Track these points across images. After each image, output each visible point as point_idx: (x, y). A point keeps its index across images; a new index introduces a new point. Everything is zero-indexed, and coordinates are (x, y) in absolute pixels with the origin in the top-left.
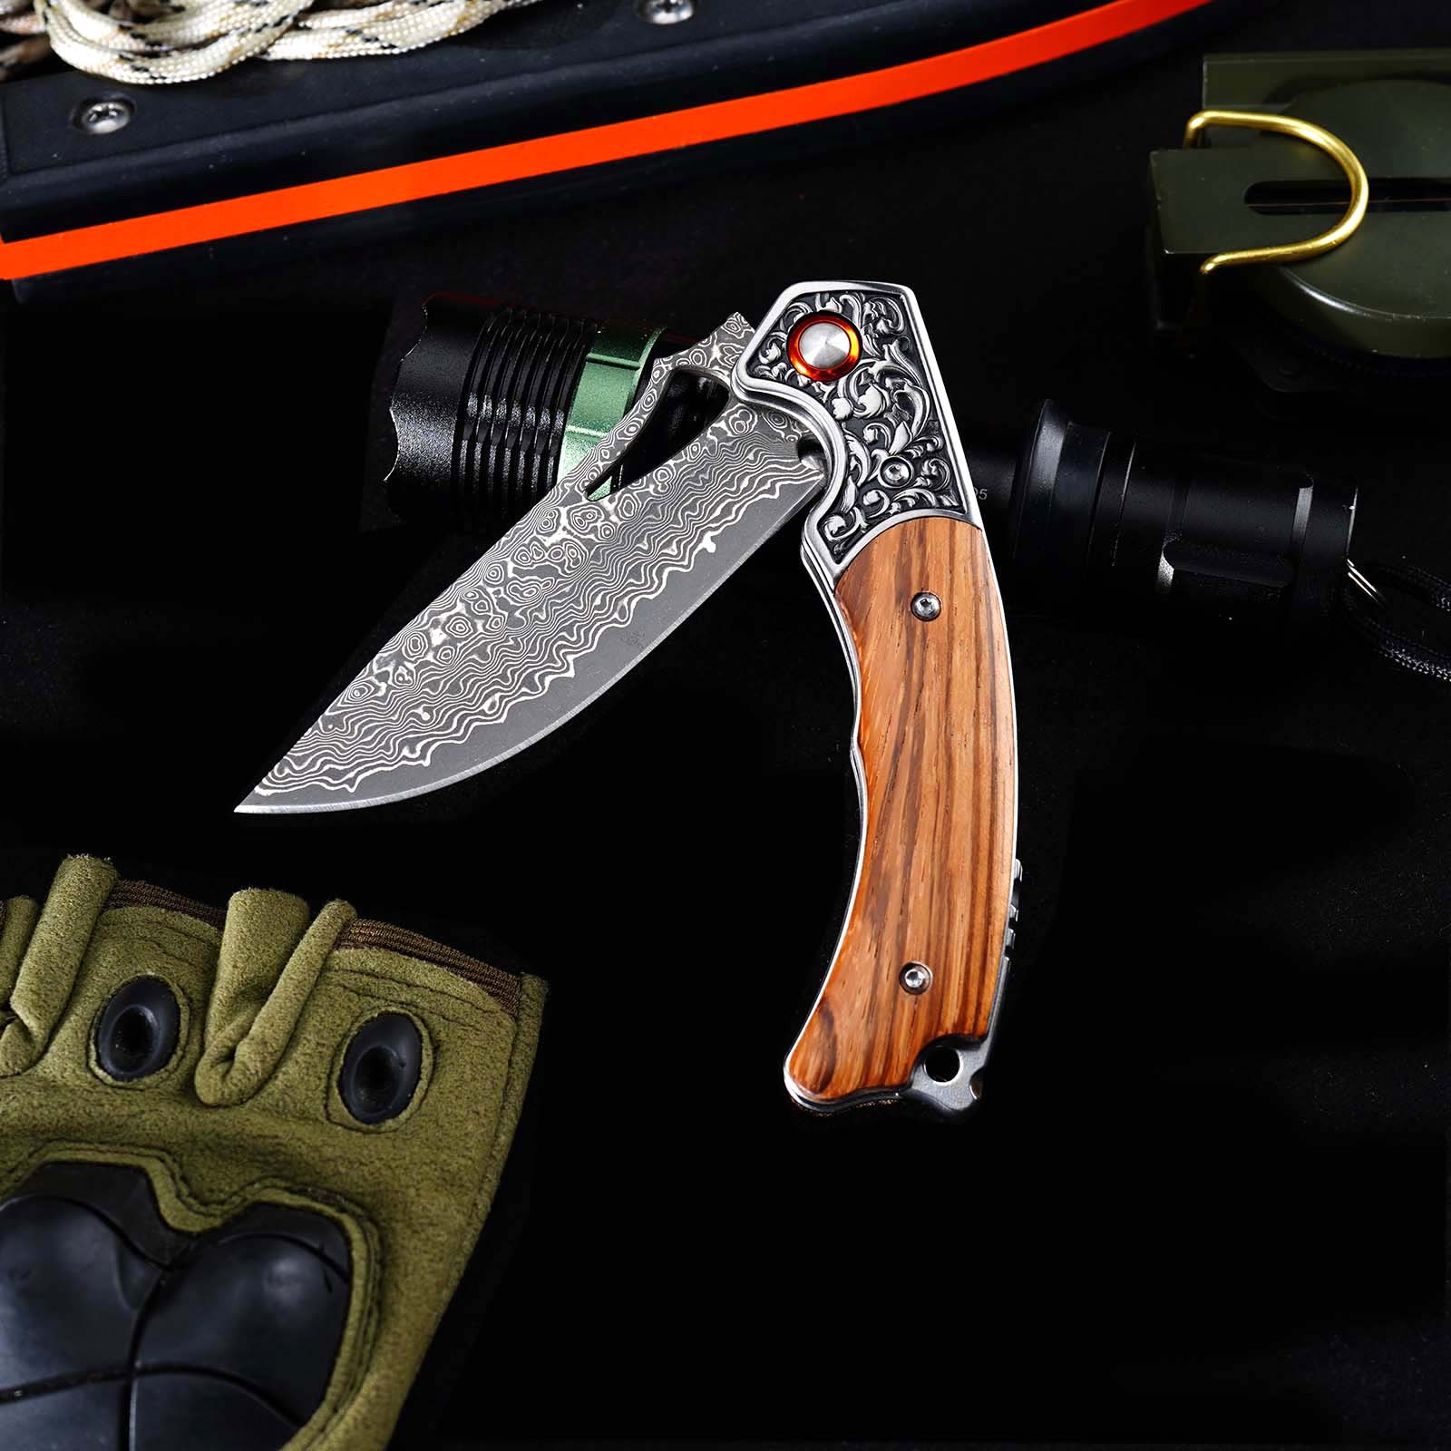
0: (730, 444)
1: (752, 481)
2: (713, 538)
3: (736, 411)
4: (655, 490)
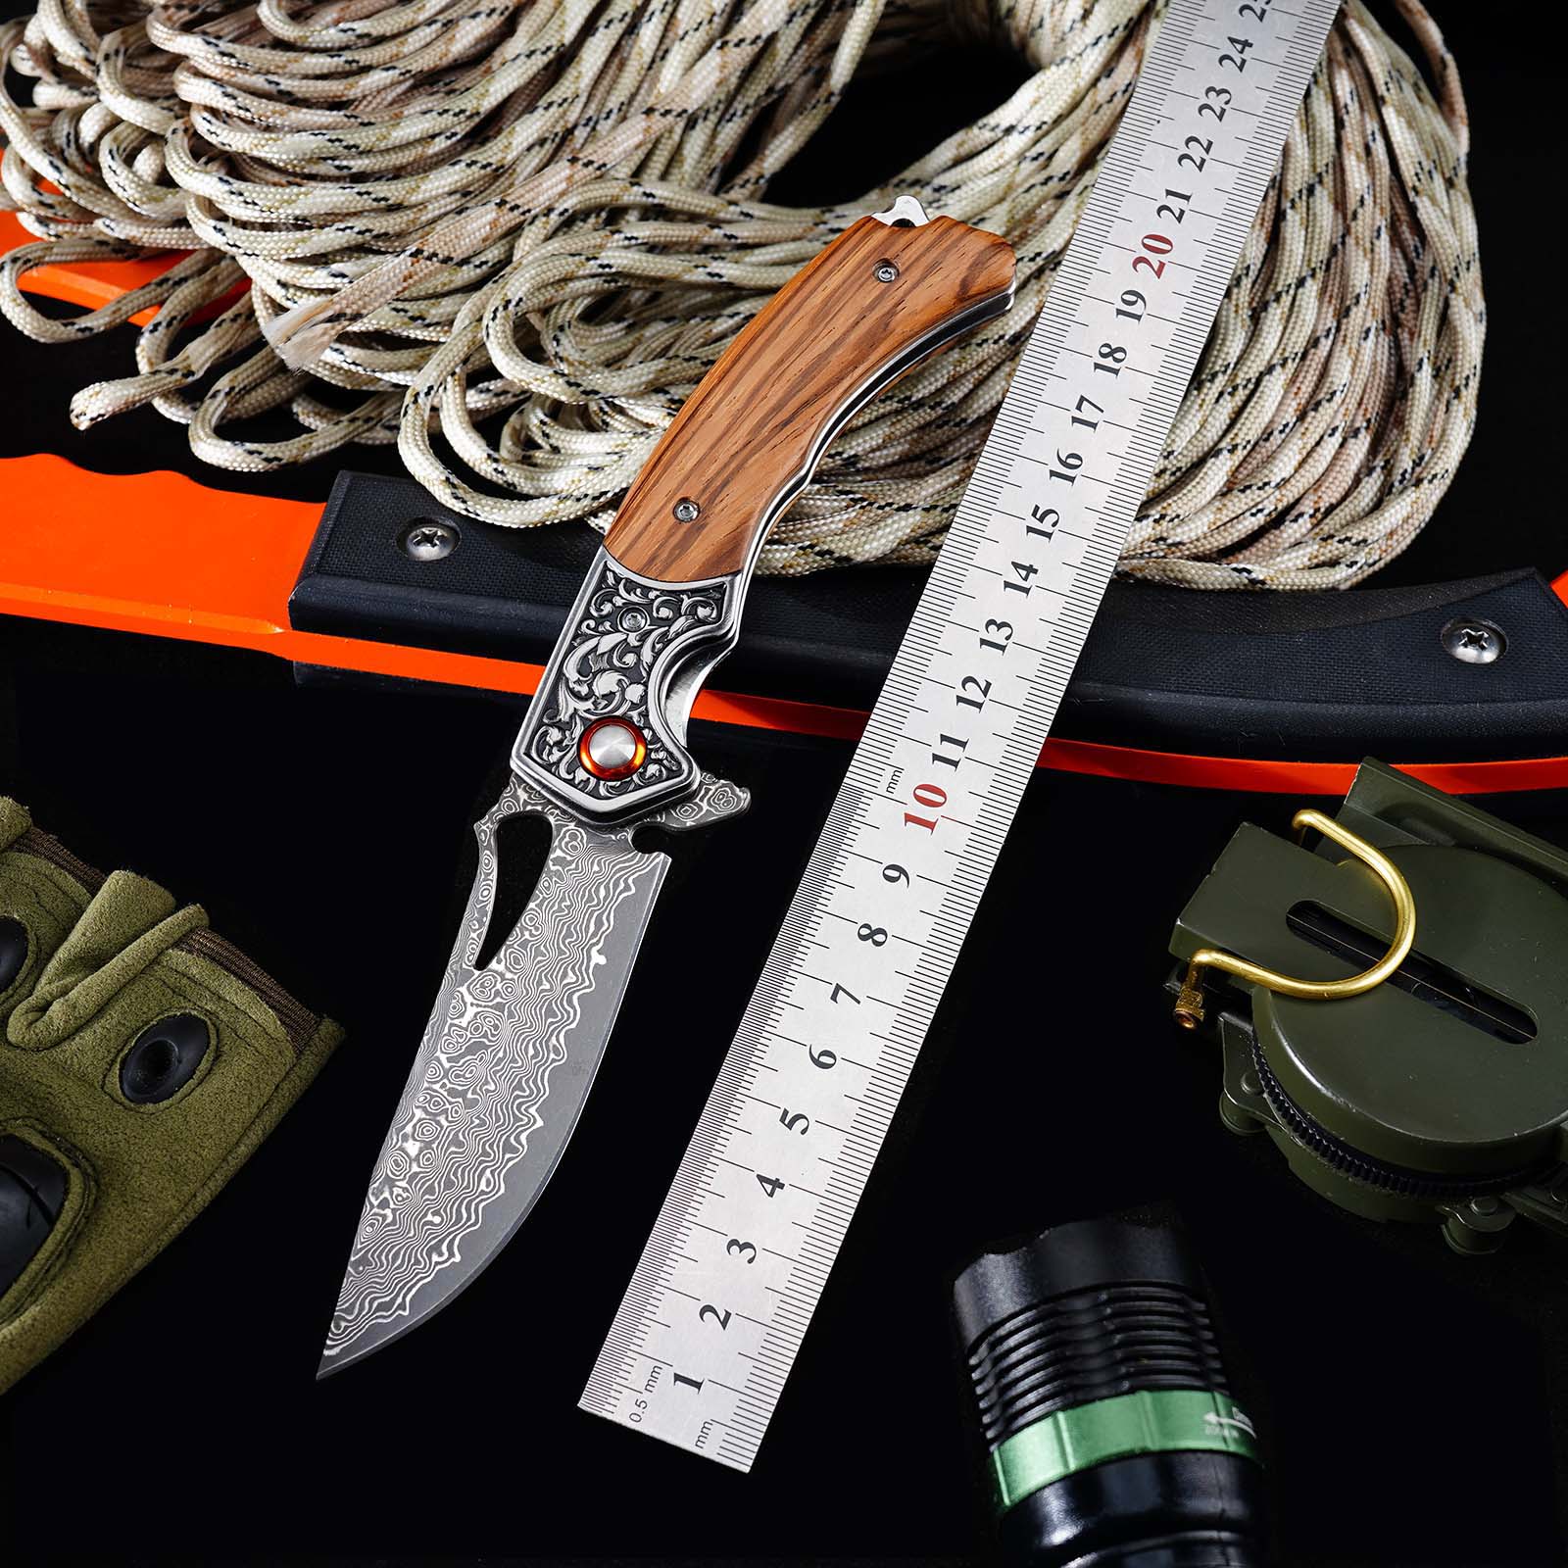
0: (574, 866)
1: (607, 888)
2: (599, 952)
3: (564, 837)
4: (531, 935)
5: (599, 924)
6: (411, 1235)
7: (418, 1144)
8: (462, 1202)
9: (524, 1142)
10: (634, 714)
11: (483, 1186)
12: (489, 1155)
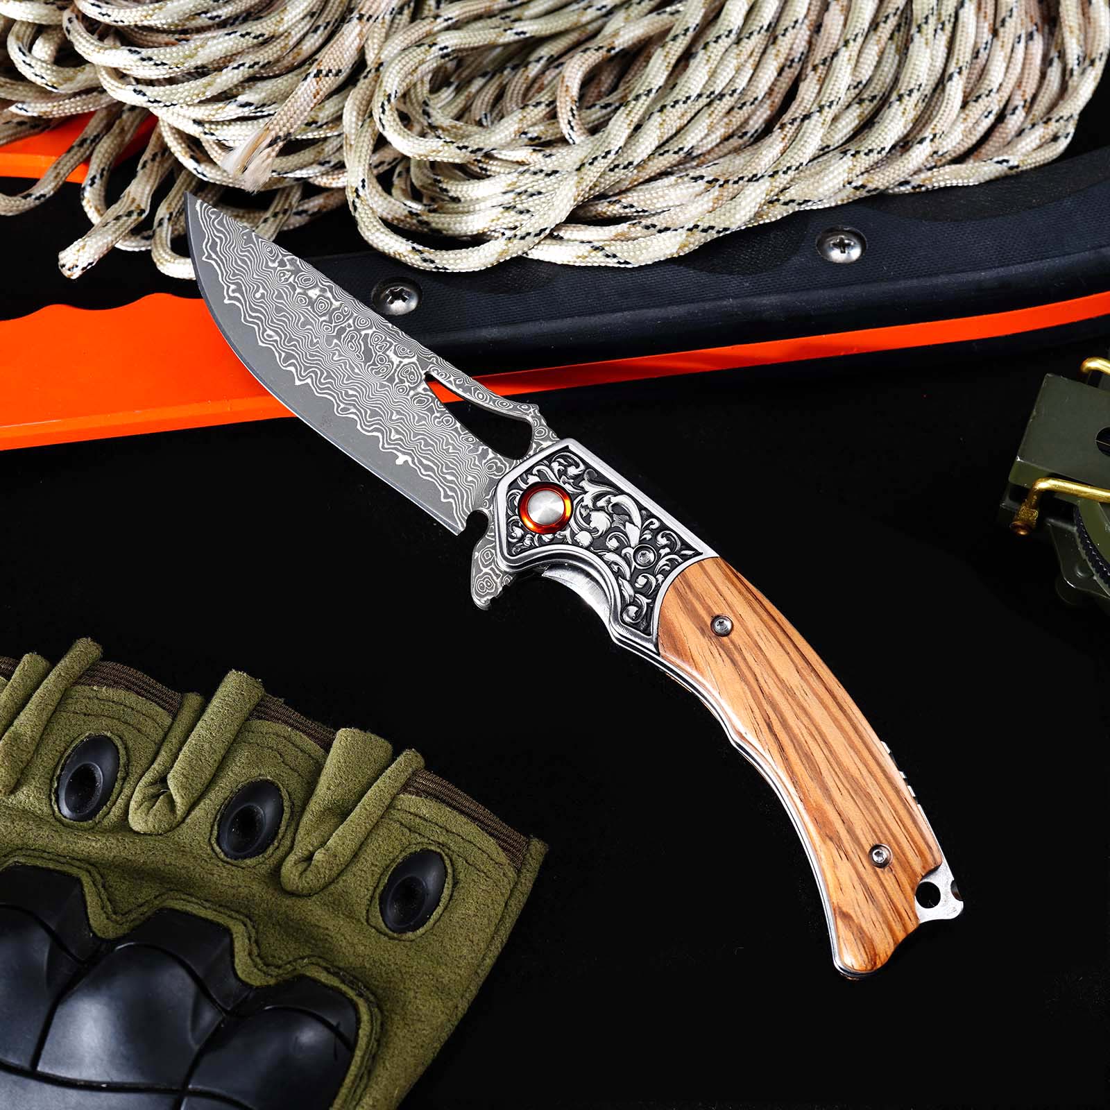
0: (477, 463)
1: (452, 482)
2: (406, 462)
3: (502, 463)
4: (436, 417)
5: (427, 468)
6: (255, 276)
7: (315, 297)
8: (262, 313)
9: (289, 368)
10: (567, 533)
11: (269, 332)
12: (289, 342)
